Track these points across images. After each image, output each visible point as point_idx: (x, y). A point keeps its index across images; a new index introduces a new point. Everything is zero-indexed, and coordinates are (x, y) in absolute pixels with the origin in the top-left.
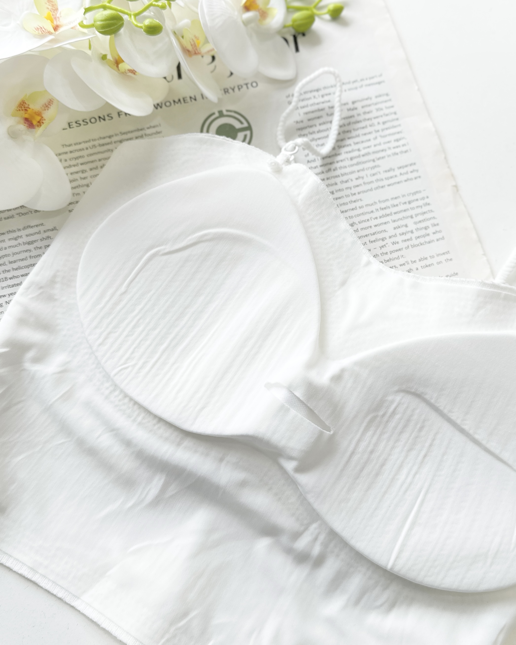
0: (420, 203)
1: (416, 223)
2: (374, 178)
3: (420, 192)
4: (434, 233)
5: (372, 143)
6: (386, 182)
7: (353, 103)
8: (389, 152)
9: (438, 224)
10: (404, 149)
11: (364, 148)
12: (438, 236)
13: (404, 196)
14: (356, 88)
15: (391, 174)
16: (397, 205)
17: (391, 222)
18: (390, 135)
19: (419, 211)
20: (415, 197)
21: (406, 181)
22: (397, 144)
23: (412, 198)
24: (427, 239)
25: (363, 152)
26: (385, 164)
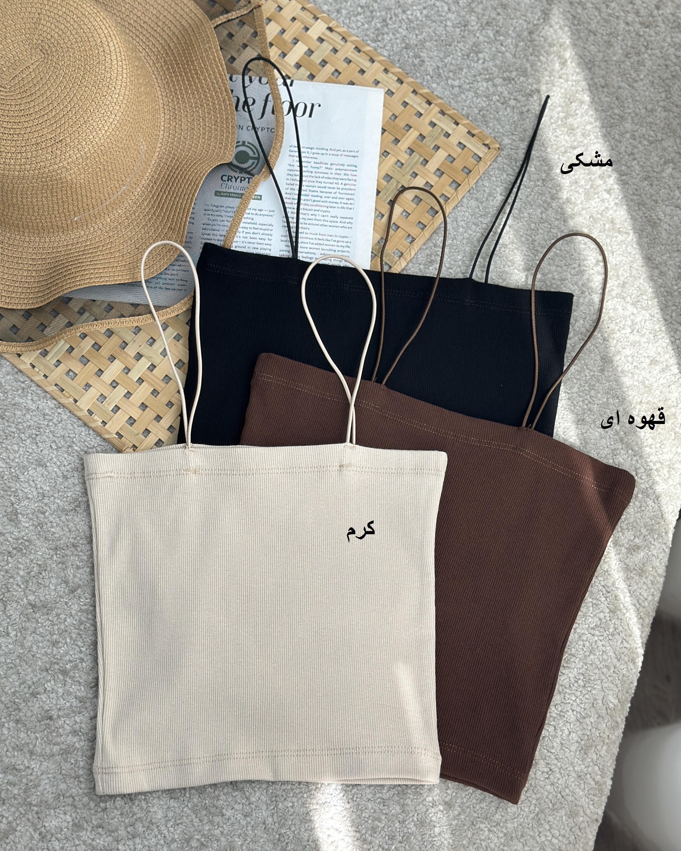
0: (344, 244)
2: (323, 218)
3: (347, 237)
5: (332, 195)
6: (329, 224)
7: (331, 164)
8: (339, 205)
10: (350, 206)
11: (325, 197)
13: (336, 236)
14: (338, 155)
15: (335, 219)
16: (329, 240)
17: (320, 249)
18: (345, 194)
19: (341, 249)
20: (343, 240)
21: (342, 227)
22: (347, 201)
23: (340, 239)
25: (323, 199)
26: (334, 212)
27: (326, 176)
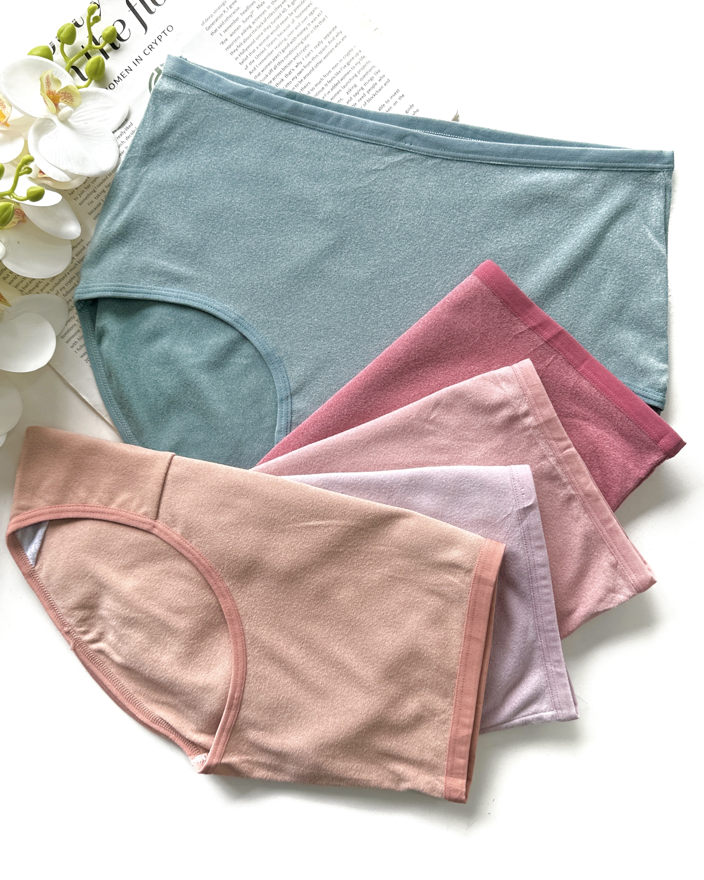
0: (357, 60)
1: (361, 80)
2: (310, 59)
3: (352, 50)
4: (380, 80)
5: (293, 27)
6: (321, 57)
8: (310, 28)
9: (379, 71)
10: (320, 18)
11: (289, 36)
12: (384, 80)
13: (341, 61)
16: (340, 71)
17: (341, 89)
18: (303, 12)
19: (359, 67)
20: (350, 57)
21: (336, 46)
22: (313, 17)
23: (348, 59)
24: (377, 88)
25: (289, 40)
26: (312, 41)
27: (266, 15)
